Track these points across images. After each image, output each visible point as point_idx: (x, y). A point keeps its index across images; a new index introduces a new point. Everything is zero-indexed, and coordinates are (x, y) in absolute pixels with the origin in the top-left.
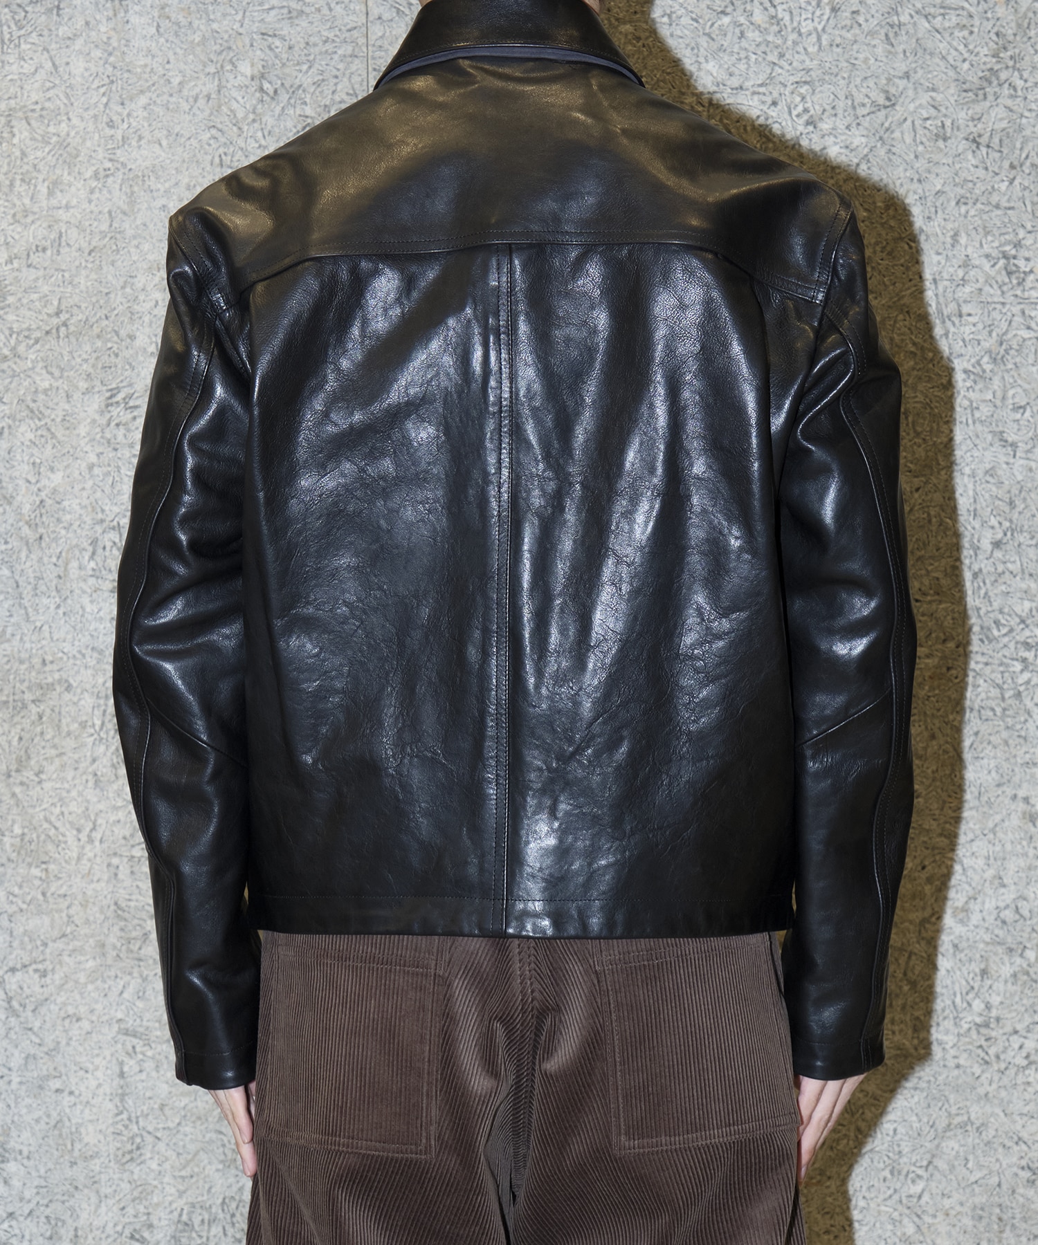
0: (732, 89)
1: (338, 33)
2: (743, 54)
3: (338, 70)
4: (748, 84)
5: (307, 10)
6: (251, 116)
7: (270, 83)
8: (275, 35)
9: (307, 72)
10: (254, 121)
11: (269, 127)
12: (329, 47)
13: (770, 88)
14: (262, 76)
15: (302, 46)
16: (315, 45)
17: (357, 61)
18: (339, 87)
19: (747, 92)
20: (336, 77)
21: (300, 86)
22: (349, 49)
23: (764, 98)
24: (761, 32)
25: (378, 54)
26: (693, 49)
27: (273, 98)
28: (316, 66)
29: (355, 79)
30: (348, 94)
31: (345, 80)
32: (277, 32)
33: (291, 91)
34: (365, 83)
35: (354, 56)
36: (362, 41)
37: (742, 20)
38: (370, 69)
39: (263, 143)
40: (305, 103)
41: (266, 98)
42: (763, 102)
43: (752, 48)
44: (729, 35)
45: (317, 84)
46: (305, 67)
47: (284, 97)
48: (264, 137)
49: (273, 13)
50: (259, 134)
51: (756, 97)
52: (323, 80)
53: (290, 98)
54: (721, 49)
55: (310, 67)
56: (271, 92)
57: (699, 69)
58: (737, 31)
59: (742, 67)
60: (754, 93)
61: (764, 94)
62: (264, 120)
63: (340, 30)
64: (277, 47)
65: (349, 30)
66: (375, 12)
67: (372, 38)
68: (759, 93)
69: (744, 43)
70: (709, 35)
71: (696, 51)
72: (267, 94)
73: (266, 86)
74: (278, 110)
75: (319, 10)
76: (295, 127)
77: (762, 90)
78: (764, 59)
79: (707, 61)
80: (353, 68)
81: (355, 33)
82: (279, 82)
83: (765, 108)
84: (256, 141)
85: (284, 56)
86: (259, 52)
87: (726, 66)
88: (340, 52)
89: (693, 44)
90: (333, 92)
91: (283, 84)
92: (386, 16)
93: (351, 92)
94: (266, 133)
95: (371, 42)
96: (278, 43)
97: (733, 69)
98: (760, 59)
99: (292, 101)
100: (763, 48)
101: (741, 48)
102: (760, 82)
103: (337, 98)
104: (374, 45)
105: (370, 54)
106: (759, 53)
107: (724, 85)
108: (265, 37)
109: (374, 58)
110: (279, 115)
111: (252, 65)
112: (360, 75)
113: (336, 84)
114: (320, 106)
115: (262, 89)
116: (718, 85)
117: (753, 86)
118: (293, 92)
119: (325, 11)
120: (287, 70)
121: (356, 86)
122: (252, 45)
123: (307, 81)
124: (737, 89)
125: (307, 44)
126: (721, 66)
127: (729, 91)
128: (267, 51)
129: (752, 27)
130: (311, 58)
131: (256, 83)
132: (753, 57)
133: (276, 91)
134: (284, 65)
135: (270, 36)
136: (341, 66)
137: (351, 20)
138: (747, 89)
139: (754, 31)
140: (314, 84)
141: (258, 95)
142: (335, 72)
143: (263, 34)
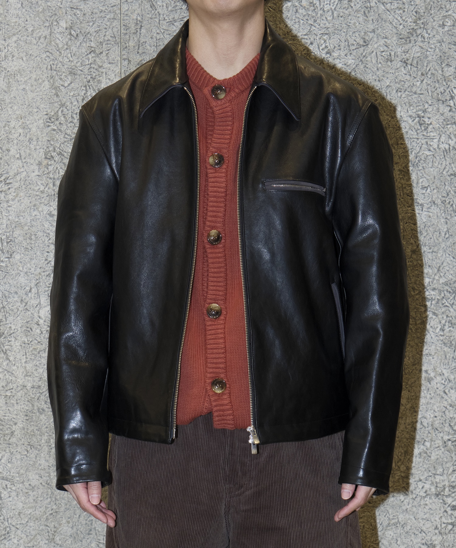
1: (107, 8)
2: (297, 20)
3: (107, 25)
4: (299, 34)
6: (66, 47)
7: (75, 31)
8: (77, 9)
9: (92, 26)
10: (67, 49)
11: (74, 52)
12: (103, 14)
13: (310, 36)
14: (71, 28)
15: (90, 13)
16: (96, 13)
17: (116, 21)
18: (107, 33)
20: (106, 29)
21: (89, 33)
22: (112, 15)
24: (306, 10)
25: (126, 18)
26: (274, 17)
27: (76, 38)
28: (97, 23)
29: (115, 30)
30: (111, 37)
31: (110, 30)
32: (78, 7)
33: (84, 35)
35: (114, 19)
36: (118, 12)
37: (297, 4)
38: (122, 25)
39: (71, 59)
40: (91, 41)
41: (72, 38)
42: (306, 43)
43: (301, 17)
44: (291, 11)
45: (97, 32)
46: (91, 24)
47: (81, 38)
50: (69, 55)
52: (100, 30)
53: (84, 38)
54: (287, 17)
55: (93, 24)
56: (75, 36)
57: (277, 27)
58: (294, 9)
59: (297, 26)
61: (307, 39)
62: (71, 48)
63: (108, 6)
64: (78, 14)
65: (112, 7)
67: (123, 10)
68: (304, 39)
69: (298, 15)
70: (281, 11)
71: (275, 19)
72: (73, 36)
73: (73, 32)
74: (78, 43)
76: (86, 52)
77: (306, 37)
78: (307, 22)
79: (280, 24)
80: (114, 24)
81: (115, 8)
82: (79, 31)
83: (307, 46)
84: (68, 59)
85: (82, 18)
86: (69, 17)
87: (289, 26)
88: (108, 17)
90: (105, 36)
91: (81, 32)
93: (113, 36)
94: (72, 55)
95: (122, 12)
96: (78, 12)
97: (292, 27)
98: (305, 23)
99: (85, 40)
100: (306, 17)
101: (296, 17)
102: (305, 33)
103: (106, 39)
104: (124, 14)
105: (122, 18)
106: (305, 20)
107: (288, 35)
108: (73, 9)
109: (124, 20)
110: (79, 46)
111: (66, 22)
112: (117, 28)
113: (106, 32)
114: (98, 42)
115: (70, 34)
116: (285, 35)
117: (302, 35)
118: (86, 35)
120: (83, 25)
121: (115, 33)
122: (66, 13)
123: (92, 30)
124: (294, 37)
125: (92, 13)
127: (290, 37)
128: (74, 16)
129: (301, 7)
130: (94, 19)
131: (68, 31)
132: (302, 22)
133: (77, 35)
134: (81, 22)
135: (75, 9)
136: (108, 24)
139: (302, 9)
140: (95, 32)
141: (69, 37)
142: (105, 26)
143: (71, 8)
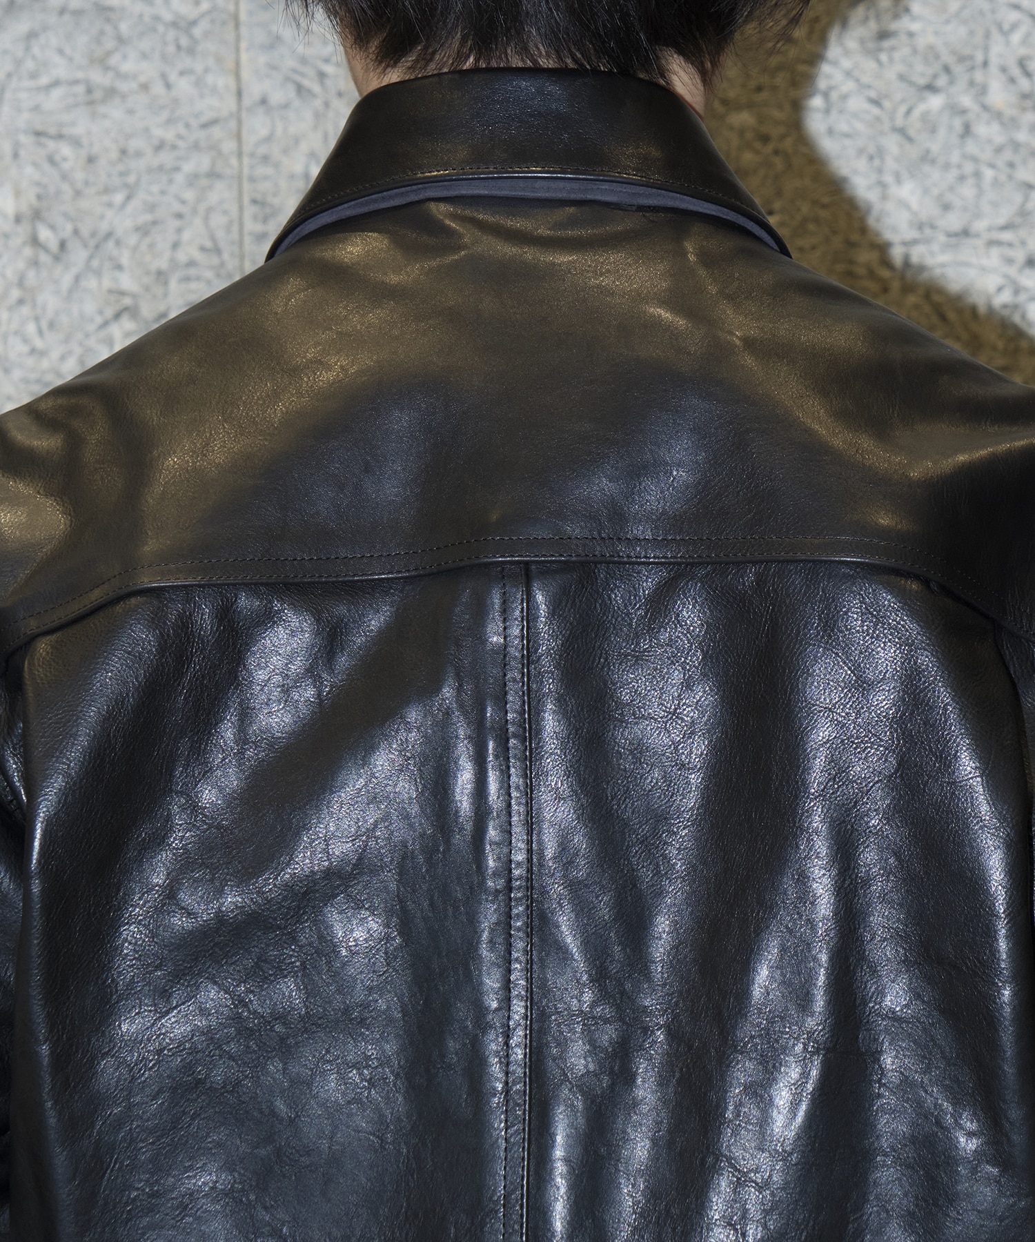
0: (949, 235)
1: (182, 131)
2: (969, 168)
3: (183, 202)
4: (980, 225)
5: (123, 86)
6: (15, 294)
7: (52, 227)
8: (60, 137)
9: (123, 206)
10: (21, 302)
11: (50, 313)
12: (166, 158)
13: (1022, 233)
14: (37, 215)
15: (114, 155)
16: (139, 154)
17: (220, 186)
18: (186, 236)
19: (979, 243)
20: (179, 216)
21: (109, 235)
22: (201, 162)
23: (1011, 253)
24: (1002, 124)
25: (261, 170)
26: (871, 158)
27: (57, 258)
28: (141, 196)
29: (218, 220)
30: (203, 249)
31: (198, 222)
32: (66, 131)
33: (92, 243)
34: (235, 228)
35: (213, 175)
36: (229, 146)
37: (966, 101)
38: (246, 200)
39: (39, 344)
40: (119, 267)
41: (43, 258)
42: (1010, 261)
43: (987, 155)
44: (942, 132)
45: (143, 230)
46: (118, 198)
47: (79, 255)
48: (40, 332)
49: (57, 93)
50: (31, 328)
51: (995, 252)
52: (155, 223)
53: (91, 258)
54: (926, 158)
55: (129, 198)
56: (53, 245)
57: (884, 197)
58: (958, 123)
59: (968, 191)
60: (992, 243)
61: (1010, 245)
62: (40, 299)
63: (187, 126)
64: (65, 159)
65: (205, 126)
66: (255, 89)
67: (250, 140)
68: (998, 243)
69: (971, 147)
70: (902, 131)
71: (877, 162)
72: (46, 250)
73: (45, 234)
74: (67, 280)
75: (145, 87)
76: (101, 312)
77: (1007, 236)
78: (1010, 177)
79: (898, 179)
80: (214, 197)
81: (216, 132)
82: (69, 227)
83: (1012, 271)
84: (25, 340)
85: (79, 176)
86: (29, 170)
87: (935, 192)
88: (188, 167)
89: (872, 149)
90: (175, 246)
91: (76, 232)
92: (277, 97)
93: (208, 244)
94: (44, 325)
95: (247, 148)
96: (66, 150)
97: (949, 197)
98: (1003, 178)
99: (95, 263)
100: (1008, 155)
101: (965, 157)
102: (1001, 221)
103: (182, 256)
104: (252, 155)
105: (246, 171)
106: (1000, 164)
107: (933, 227)
108: (43, 140)
109: (252, 179)
110: (70, 291)
111: (18, 193)
112: (225, 212)
113: (179, 231)
114: (148, 273)
115: (34, 241)
116: (920, 227)
117: (990, 229)
118: (97, 247)
119: (158, 89)
120: (84, 204)
121: (220, 234)
122: (16, 155)
123: (124, 223)
124: (956, 235)
125: (123, 152)
126: (926, 191)
127: (942, 238)
128: (46, 166)
129: (985, 116)
130: (131, 179)
131: (23, 231)
132: (989, 174)
133: (63, 245)
134: (78, 194)
135: (51, 137)
136: (189, 195)
137: (211, 106)
138: (977, 236)
139: (988, 123)
140: (137, 229)
141: (28, 251)
142: (177, 207)
143: (38, 134)
